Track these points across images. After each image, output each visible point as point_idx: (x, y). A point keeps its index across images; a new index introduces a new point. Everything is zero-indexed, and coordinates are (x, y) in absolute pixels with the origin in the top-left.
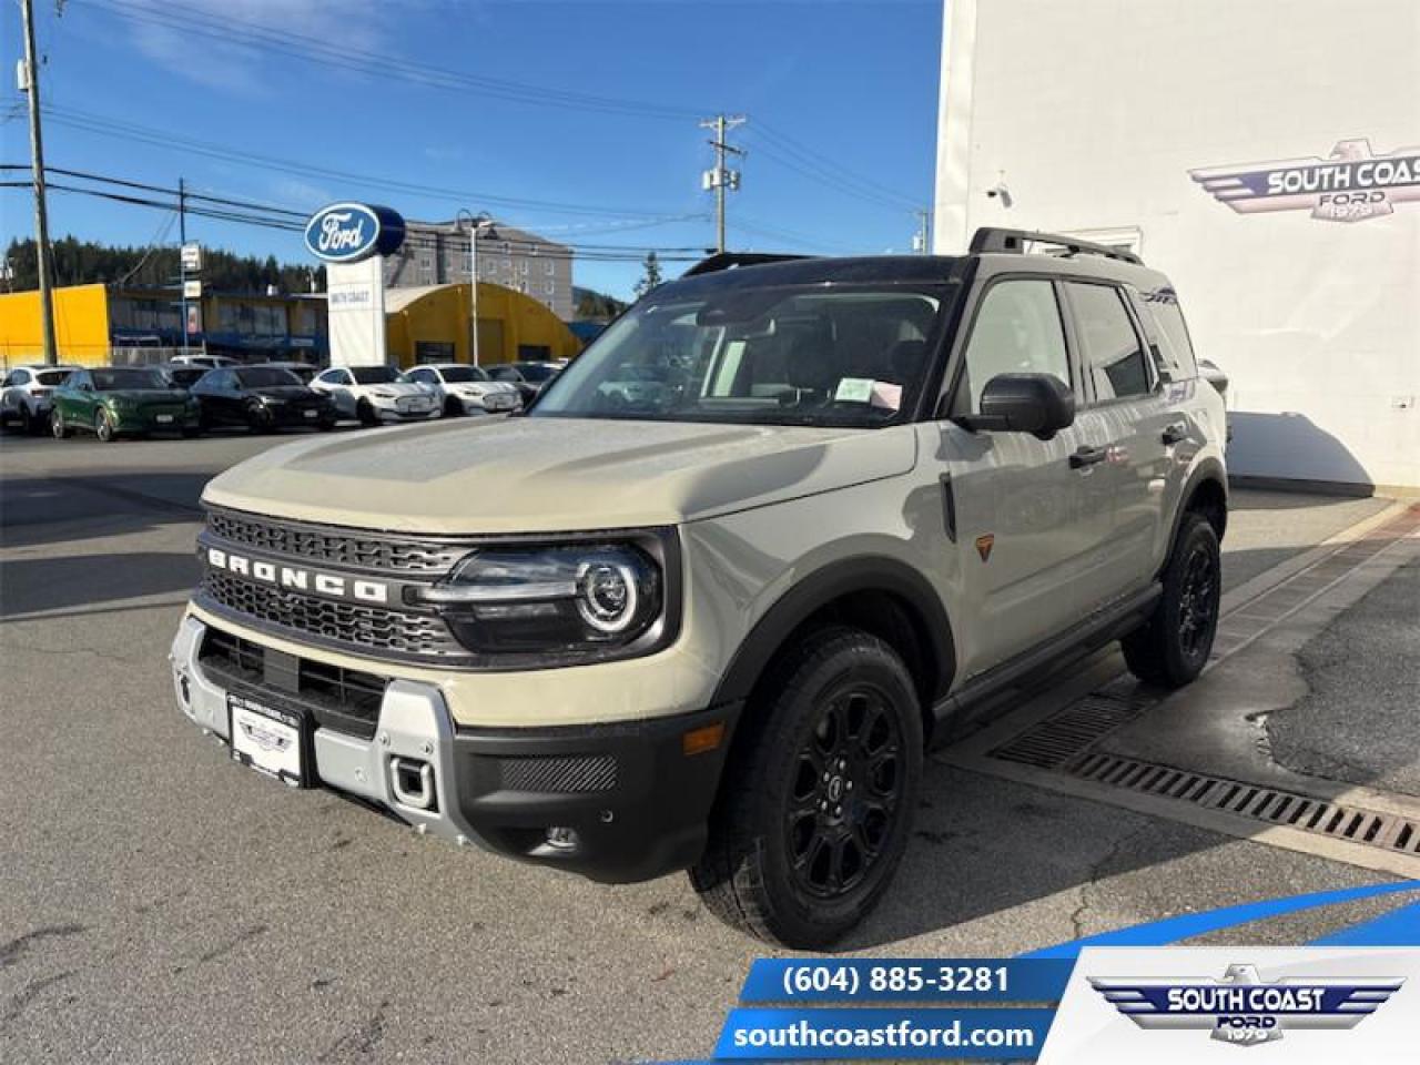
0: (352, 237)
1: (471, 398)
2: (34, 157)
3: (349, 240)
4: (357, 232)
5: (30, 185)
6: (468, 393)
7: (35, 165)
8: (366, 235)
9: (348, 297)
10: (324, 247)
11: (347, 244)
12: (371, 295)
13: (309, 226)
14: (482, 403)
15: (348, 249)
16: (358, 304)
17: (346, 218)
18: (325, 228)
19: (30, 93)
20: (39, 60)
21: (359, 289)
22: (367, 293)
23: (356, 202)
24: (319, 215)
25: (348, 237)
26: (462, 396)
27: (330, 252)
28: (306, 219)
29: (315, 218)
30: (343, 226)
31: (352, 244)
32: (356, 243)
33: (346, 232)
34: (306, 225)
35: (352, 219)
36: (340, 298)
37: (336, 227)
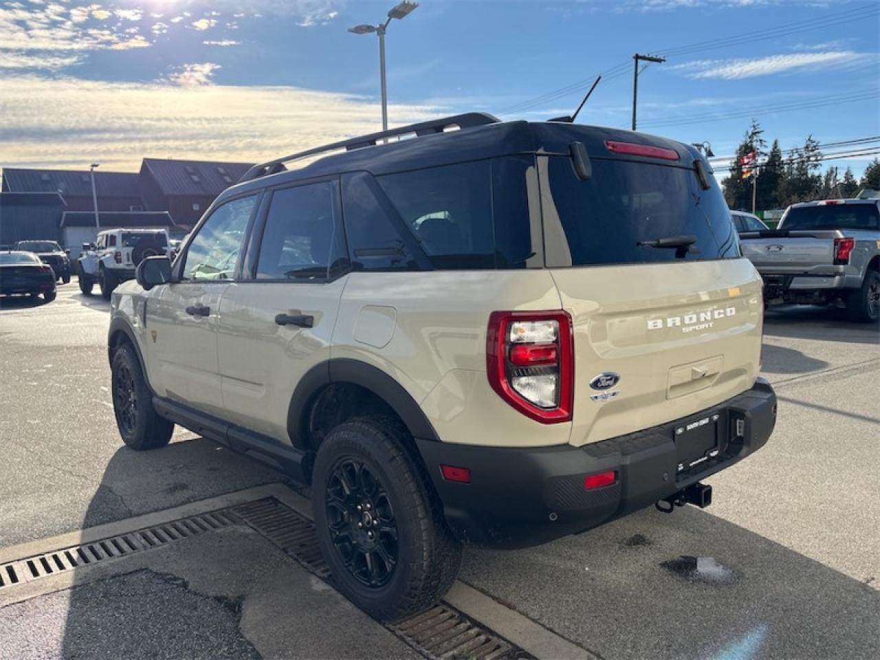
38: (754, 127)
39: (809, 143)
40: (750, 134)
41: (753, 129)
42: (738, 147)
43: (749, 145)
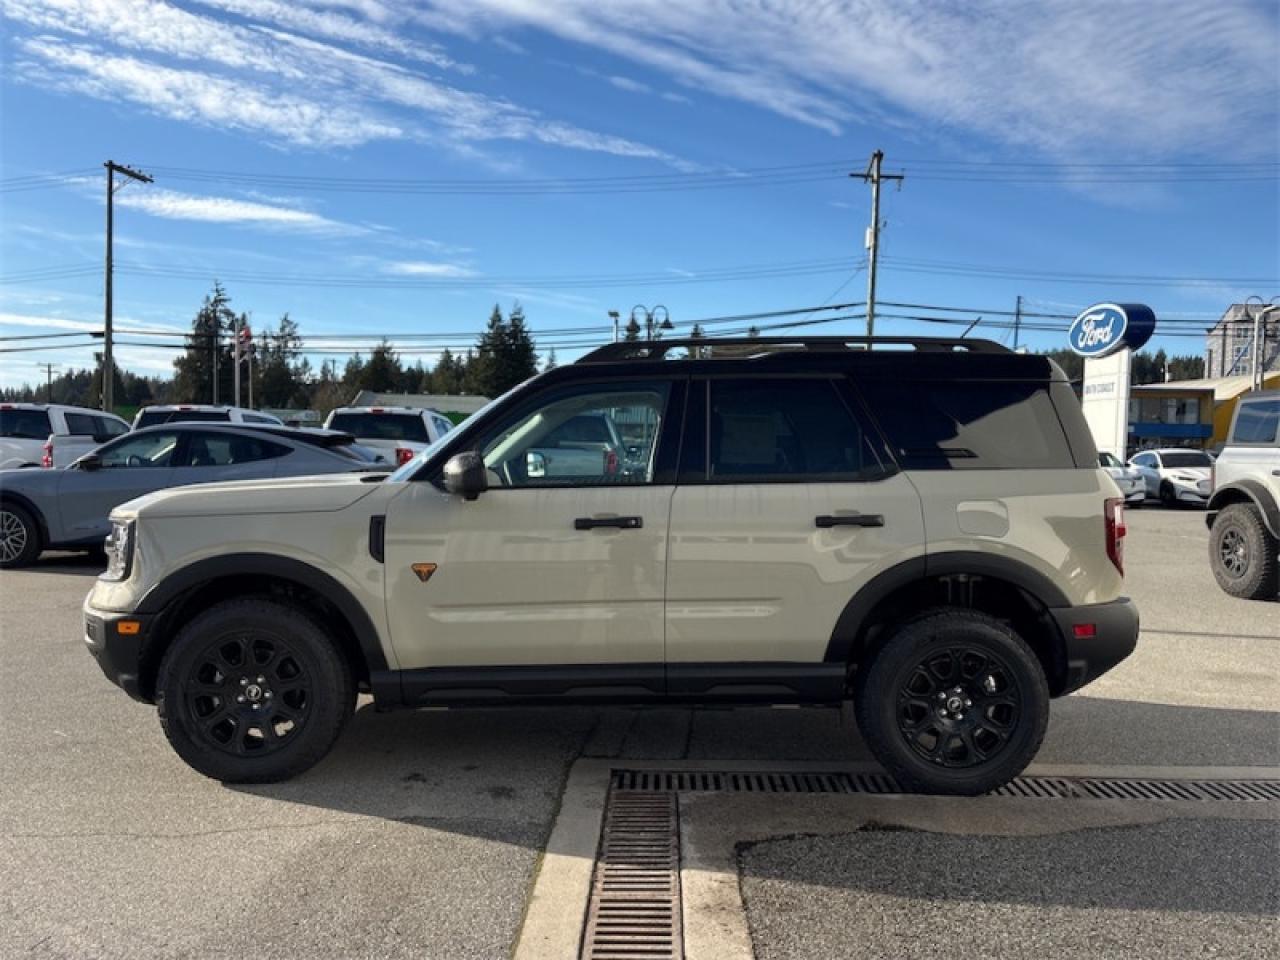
0: (1104, 334)
1: (1184, 483)
2: (869, 296)
3: (1101, 337)
4: (1108, 329)
5: (865, 316)
6: (1181, 478)
7: (869, 301)
8: (1115, 331)
9: (1099, 388)
10: (1081, 344)
11: (1100, 341)
12: (1115, 386)
13: (1073, 327)
14: (1196, 488)
15: (1100, 345)
16: (1104, 395)
17: (1100, 317)
18: (1084, 328)
19: (871, 251)
20: (880, 225)
21: (1105, 380)
22: (1113, 384)
23: (1110, 303)
24: (1081, 316)
25: (1100, 334)
26: (1175, 481)
27: (1087, 348)
28: (1071, 320)
29: (1079, 319)
30: (1099, 324)
31: (1104, 341)
32: (1107, 339)
33: (1100, 330)
34: (1070, 326)
35: (1105, 318)
36: (1092, 389)
37: (1092, 324)
38: (217, 291)
39: (285, 323)
40: (212, 300)
41: (215, 294)
42: (196, 317)
43: (212, 315)
